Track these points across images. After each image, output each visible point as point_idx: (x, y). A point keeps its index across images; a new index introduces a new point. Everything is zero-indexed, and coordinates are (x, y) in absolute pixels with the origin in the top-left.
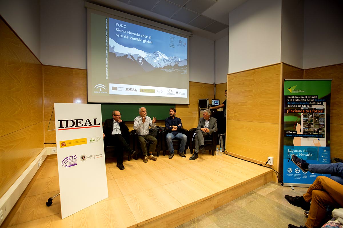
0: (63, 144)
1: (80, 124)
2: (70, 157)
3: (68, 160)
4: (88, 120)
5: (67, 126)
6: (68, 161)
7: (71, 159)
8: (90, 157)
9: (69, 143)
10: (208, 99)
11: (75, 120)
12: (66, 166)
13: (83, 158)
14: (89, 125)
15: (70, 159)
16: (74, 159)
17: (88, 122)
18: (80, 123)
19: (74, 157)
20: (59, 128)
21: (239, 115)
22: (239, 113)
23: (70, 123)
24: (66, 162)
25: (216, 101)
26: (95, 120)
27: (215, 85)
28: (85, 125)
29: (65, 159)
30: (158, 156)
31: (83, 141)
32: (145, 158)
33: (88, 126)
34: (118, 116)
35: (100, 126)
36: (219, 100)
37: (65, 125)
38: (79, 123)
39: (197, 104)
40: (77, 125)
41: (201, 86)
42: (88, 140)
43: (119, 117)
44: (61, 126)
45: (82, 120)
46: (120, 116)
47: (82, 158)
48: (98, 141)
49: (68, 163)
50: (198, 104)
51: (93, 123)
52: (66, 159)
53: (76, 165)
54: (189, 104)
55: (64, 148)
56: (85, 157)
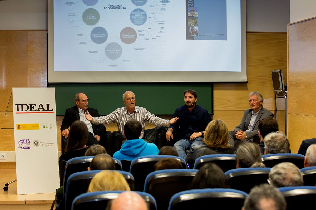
0: (19, 127)
1: (34, 108)
2: (24, 140)
3: (22, 142)
4: (41, 105)
5: (22, 110)
6: (23, 143)
7: (25, 142)
8: (42, 144)
9: (24, 127)
10: (280, 72)
11: (29, 104)
12: (21, 148)
14: (42, 111)
15: (24, 142)
16: (27, 142)
17: (41, 107)
18: (33, 107)
20: (16, 111)
23: (25, 108)
26: (48, 105)
28: (38, 110)
29: (20, 141)
31: (36, 127)
33: (41, 111)
34: (83, 101)
35: (53, 112)
37: (21, 108)
40: (31, 110)
42: (41, 126)
43: (85, 103)
44: (18, 110)
45: (35, 105)
46: (87, 102)
47: (35, 143)
48: (51, 128)
49: (23, 146)
51: (46, 108)
52: (22, 141)
53: (30, 148)
55: (20, 131)
56: (37, 143)
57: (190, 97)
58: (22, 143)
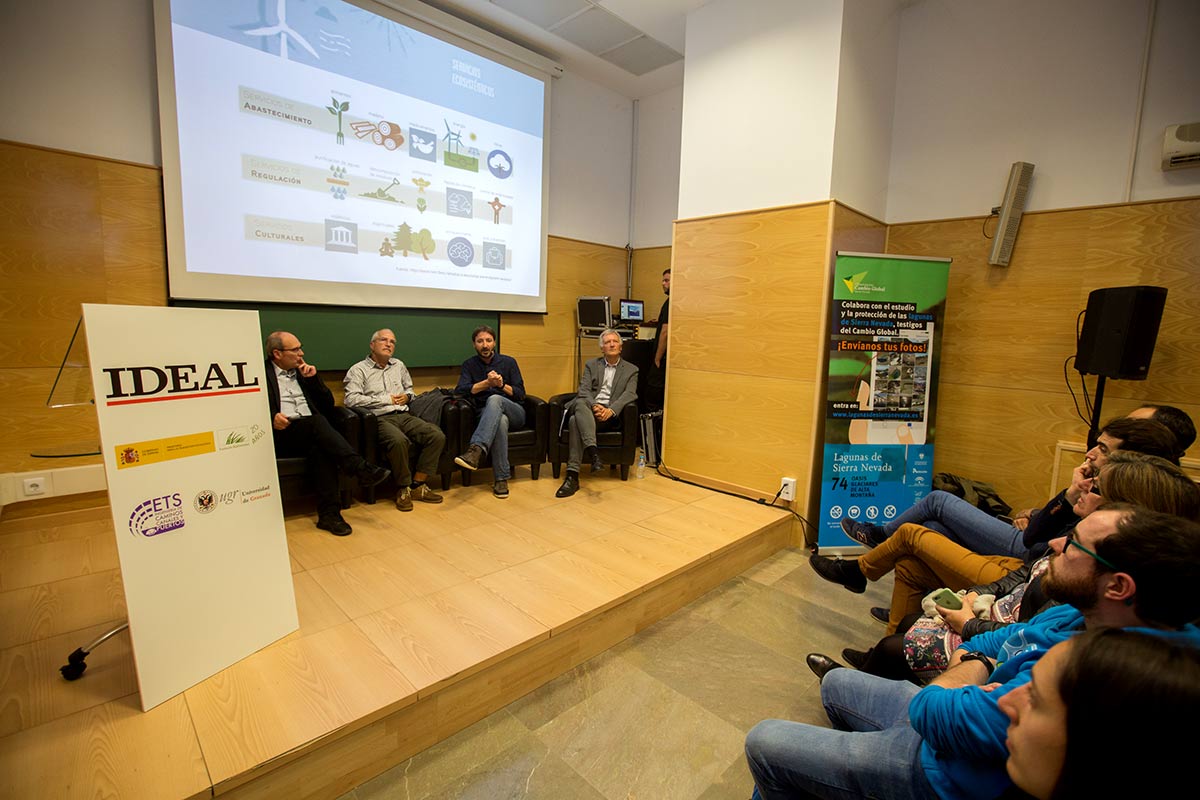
0: (129, 456)
1: (187, 381)
2: (156, 502)
3: (150, 510)
4: (215, 367)
5: (139, 390)
6: (150, 513)
7: (163, 506)
8: (228, 498)
9: (150, 452)
10: (608, 300)
11: (166, 367)
12: (144, 532)
13: (206, 502)
14: (220, 387)
15: (158, 507)
16: (171, 506)
17: (214, 374)
18: (186, 377)
19: (170, 499)
20: (108, 397)
21: (705, 354)
22: (706, 347)
23: (150, 381)
24: (142, 519)
25: (634, 305)
26: (240, 366)
27: (630, 252)
28: (205, 387)
29: (140, 507)
30: (445, 488)
31: (201, 444)
32: (403, 497)
33: (215, 389)
34: (294, 350)
35: (258, 390)
36: (642, 302)
37: (128, 385)
38: (182, 378)
39: (572, 315)
40: (177, 388)
41: (586, 254)
42: (220, 440)
43: (296, 353)
44: (117, 391)
45: (193, 368)
47: (201, 501)
48: (254, 441)
49: (151, 523)
50: (575, 312)
51: (233, 379)
52: (144, 509)
53: (182, 526)
54: (546, 314)
55: (132, 470)
56: (210, 500)
57: (488, 340)
58: (147, 514)
